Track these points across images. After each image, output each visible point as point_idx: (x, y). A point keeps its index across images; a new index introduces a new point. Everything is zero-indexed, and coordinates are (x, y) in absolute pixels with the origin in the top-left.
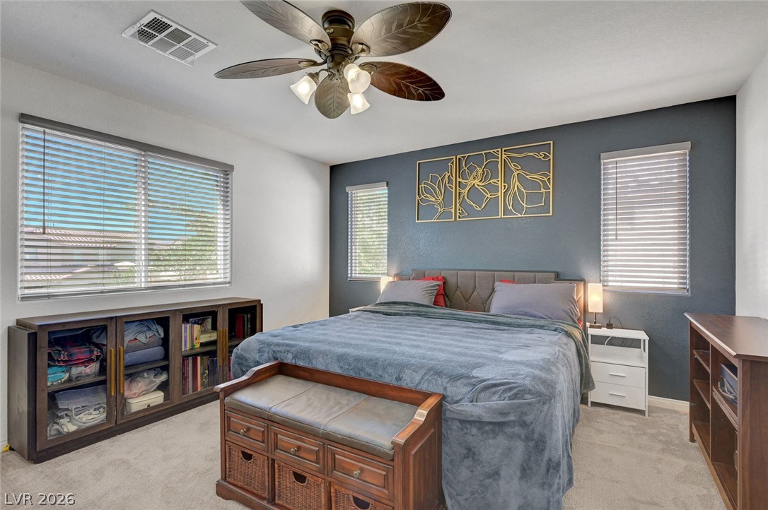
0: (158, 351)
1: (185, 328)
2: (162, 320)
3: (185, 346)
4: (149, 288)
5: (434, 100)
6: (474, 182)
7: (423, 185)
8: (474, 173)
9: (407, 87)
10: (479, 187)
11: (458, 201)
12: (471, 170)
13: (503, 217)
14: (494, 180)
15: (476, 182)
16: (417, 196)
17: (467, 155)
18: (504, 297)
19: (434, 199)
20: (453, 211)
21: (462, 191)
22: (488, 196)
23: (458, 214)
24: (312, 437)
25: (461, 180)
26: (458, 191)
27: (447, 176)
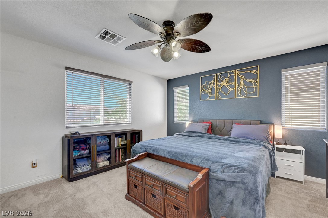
0: (107, 147)
1: (116, 139)
2: (109, 136)
3: (116, 145)
4: (105, 125)
5: (206, 52)
6: (224, 84)
7: (203, 86)
8: (224, 80)
9: (196, 48)
10: (226, 86)
11: (217, 92)
12: (223, 79)
13: (236, 98)
14: (233, 83)
15: (225, 84)
16: (201, 90)
17: (221, 73)
18: (237, 130)
19: (207, 91)
20: (215, 96)
21: (219, 88)
22: (230, 89)
23: (217, 97)
24: (158, 181)
25: (218, 83)
26: (217, 88)
27: (212, 82)
